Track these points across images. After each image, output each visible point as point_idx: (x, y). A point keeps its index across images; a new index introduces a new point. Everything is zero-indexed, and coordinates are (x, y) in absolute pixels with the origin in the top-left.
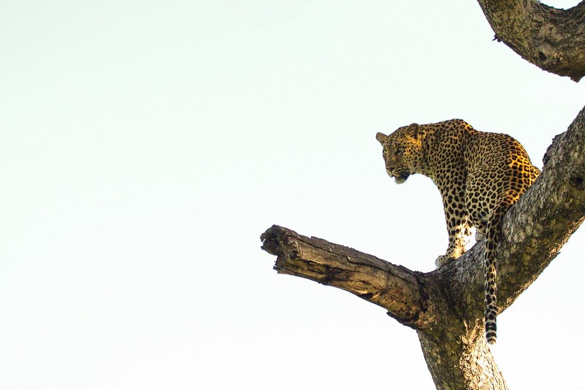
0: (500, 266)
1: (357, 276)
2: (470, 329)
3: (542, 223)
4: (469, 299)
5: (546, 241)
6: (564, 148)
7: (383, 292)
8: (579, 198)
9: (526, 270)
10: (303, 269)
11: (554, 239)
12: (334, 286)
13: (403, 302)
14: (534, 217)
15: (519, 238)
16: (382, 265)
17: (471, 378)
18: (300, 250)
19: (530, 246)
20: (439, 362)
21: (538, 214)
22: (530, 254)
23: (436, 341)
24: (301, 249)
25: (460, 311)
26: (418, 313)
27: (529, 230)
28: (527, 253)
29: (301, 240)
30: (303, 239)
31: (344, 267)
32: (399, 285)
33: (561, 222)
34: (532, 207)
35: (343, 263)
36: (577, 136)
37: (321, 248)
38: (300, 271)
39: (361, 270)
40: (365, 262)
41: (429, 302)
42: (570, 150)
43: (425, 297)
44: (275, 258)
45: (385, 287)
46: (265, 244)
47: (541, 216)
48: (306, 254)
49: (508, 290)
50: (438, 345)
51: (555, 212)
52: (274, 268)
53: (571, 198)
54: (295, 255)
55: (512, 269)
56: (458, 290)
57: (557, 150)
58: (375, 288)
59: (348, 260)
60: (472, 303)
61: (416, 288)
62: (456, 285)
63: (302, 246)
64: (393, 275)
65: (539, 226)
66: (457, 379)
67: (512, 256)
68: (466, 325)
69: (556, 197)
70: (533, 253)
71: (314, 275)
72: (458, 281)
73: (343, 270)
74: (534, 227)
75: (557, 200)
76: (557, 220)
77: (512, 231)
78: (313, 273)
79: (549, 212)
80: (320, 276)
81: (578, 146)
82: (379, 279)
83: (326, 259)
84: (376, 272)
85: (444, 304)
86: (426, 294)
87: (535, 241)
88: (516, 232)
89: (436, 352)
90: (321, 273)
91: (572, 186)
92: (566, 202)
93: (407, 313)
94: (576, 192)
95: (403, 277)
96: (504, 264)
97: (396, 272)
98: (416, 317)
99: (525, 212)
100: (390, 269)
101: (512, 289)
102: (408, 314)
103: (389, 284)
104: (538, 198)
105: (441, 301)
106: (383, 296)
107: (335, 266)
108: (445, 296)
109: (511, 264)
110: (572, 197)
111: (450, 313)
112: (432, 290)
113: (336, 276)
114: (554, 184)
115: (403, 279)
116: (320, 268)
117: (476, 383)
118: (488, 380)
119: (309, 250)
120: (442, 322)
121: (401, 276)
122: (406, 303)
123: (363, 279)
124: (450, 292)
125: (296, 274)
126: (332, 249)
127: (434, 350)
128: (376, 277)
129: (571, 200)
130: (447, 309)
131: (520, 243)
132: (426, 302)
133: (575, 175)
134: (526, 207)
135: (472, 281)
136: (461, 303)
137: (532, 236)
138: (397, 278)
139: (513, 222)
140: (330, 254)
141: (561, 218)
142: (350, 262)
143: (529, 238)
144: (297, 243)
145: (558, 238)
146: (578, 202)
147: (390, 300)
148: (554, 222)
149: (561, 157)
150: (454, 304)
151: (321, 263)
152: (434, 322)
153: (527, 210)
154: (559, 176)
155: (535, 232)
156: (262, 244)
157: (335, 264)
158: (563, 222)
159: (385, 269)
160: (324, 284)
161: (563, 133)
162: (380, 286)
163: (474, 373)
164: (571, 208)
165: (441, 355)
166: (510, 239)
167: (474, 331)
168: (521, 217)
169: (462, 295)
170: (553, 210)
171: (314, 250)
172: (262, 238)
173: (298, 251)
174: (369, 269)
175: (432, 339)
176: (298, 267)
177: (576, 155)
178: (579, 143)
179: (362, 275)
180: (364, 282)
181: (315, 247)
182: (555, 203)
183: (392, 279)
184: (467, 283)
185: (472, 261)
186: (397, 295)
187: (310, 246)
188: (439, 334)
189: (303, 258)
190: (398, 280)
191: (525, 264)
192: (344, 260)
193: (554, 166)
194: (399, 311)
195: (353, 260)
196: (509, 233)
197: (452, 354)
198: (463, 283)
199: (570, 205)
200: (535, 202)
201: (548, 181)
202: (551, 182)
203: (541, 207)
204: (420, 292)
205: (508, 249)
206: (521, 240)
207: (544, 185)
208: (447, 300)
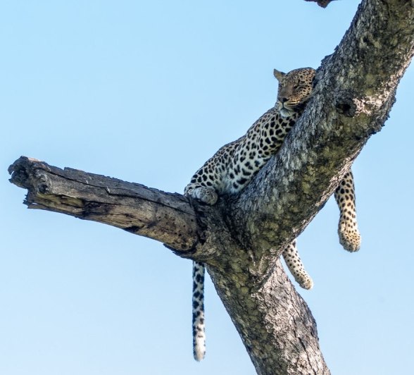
0: (280, 194)
1: (118, 209)
2: (257, 260)
3: (317, 151)
4: (252, 228)
5: (323, 169)
6: (330, 72)
7: (151, 224)
8: (349, 125)
9: (308, 199)
10: (55, 203)
11: (331, 167)
12: (93, 220)
13: (176, 234)
14: (307, 144)
15: (296, 165)
16: (149, 195)
17: (266, 310)
18: (50, 184)
19: (308, 174)
20: (229, 294)
21: (310, 141)
22: (309, 182)
23: (221, 273)
24: (51, 182)
25: (244, 241)
26: (195, 244)
27: (304, 156)
28: (306, 181)
29: (51, 173)
30: (54, 172)
31: (102, 200)
32: (170, 216)
33: (335, 149)
34: (305, 133)
35: (101, 196)
36: (342, 59)
37: (76, 181)
38: (52, 205)
39: (122, 202)
40: (128, 193)
41: (208, 232)
42: (336, 74)
43: (204, 228)
44: (26, 191)
45: (152, 220)
46: (13, 177)
47: (314, 143)
48: (56, 187)
49: (292, 220)
50: (225, 278)
51: (326, 139)
52: (25, 203)
53: (340, 125)
54: (44, 189)
55: (293, 198)
56: (240, 219)
57: (324, 74)
58: (141, 221)
59: (108, 192)
60: (255, 233)
61: (192, 217)
62: (239, 213)
63: (53, 179)
64: (163, 205)
65: (314, 154)
66: (250, 312)
67: (292, 183)
68: (252, 256)
69: (325, 124)
70: (312, 182)
71: (68, 209)
72: (240, 208)
73: (100, 203)
74: (309, 155)
75: (328, 127)
76: (330, 147)
77: (289, 157)
78: (68, 207)
79: (321, 139)
80: (76, 211)
81: (343, 70)
82: (145, 211)
83: (81, 192)
84: (142, 204)
85: (226, 234)
86: (204, 224)
87: (311, 169)
88: (292, 159)
89: (224, 284)
90: (77, 207)
91: (340, 113)
92: (336, 129)
93: (182, 245)
94: (345, 119)
95: (176, 207)
96: (285, 192)
97: (168, 201)
98: (193, 250)
99: (299, 138)
100: (159, 199)
101: (295, 218)
102: (184, 246)
103: (158, 215)
104: (310, 124)
105: (223, 230)
106: (151, 229)
107: (91, 200)
108: (228, 225)
109: (291, 192)
110: (342, 124)
111: (233, 243)
112: (212, 219)
113: (93, 210)
114: (323, 110)
115: (176, 209)
116: (75, 201)
117: (272, 316)
118: (287, 312)
119: (61, 183)
120: (224, 252)
121: (174, 206)
122: (180, 235)
123: (125, 212)
124: (233, 221)
125: (49, 209)
126: (89, 180)
127: (221, 282)
128: (141, 209)
129: (341, 127)
130: (230, 238)
131: (297, 170)
132: (204, 233)
133: (341, 102)
134: (300, 133)
135: (255, 209)
136: (244, 232)
137: (308, 164)
138: (168, 208)
139: (289, 148)
140: (86, 186)
141: (334, 146)
142: (110, 194)
143: (305, 165)
144: (46, 176)
145: (335, 166)
146: (349, 130)
147: (160, 233)
148: (327, 149)
149: (327, 81)
150: (237, 233)
151: (74, 197)
152: (215, 254)
153: (301, 136)
154: (327, 102)
155: (311, 159)
156: (10, 177)
157: (92, 197)
158: (338, 150)
159: (153, 200)
160: (81, 218)
161: (330, 56)
162: (146, 218)
163: (269, 305)
164: (342, 135)
165: (229, 287)
166: (287, 166)
167: (262, 262)
168: (296, 143)
169: (245, 224)
170: (324, 137)
171: (66, 184)
172: (10, 170)
173: (48, 185)
174: (132, 200)
175: (217, 271)
176: (50, 201)
177: (342, 79)
178: (345, 67)
179: (125, 207)
180: (127, 215)
181: (69, 179)
182: (325, 130)
183: (161, 210)
184: (250, 211)
185: (254, 188)
186: (168, 227)
187: (63, 179)
188: (224, 265)
189: (54, 192)
190: (168, 210)
191: (305, 192)
192: (103, 192)
193: (321, 90)
194: (174, 243)
195: (114, 191)
196: (287, 160)
197: (241, 286)
198: (246, 211)
199: (341, 133)
200: (307, 127)
201: (317, 107)
202: (320, 108)
203: (313, 133)
204: (197, 222)
205: (287, 176)
206: (297, 168)
207: (314, 111)
208: (230, 229)
